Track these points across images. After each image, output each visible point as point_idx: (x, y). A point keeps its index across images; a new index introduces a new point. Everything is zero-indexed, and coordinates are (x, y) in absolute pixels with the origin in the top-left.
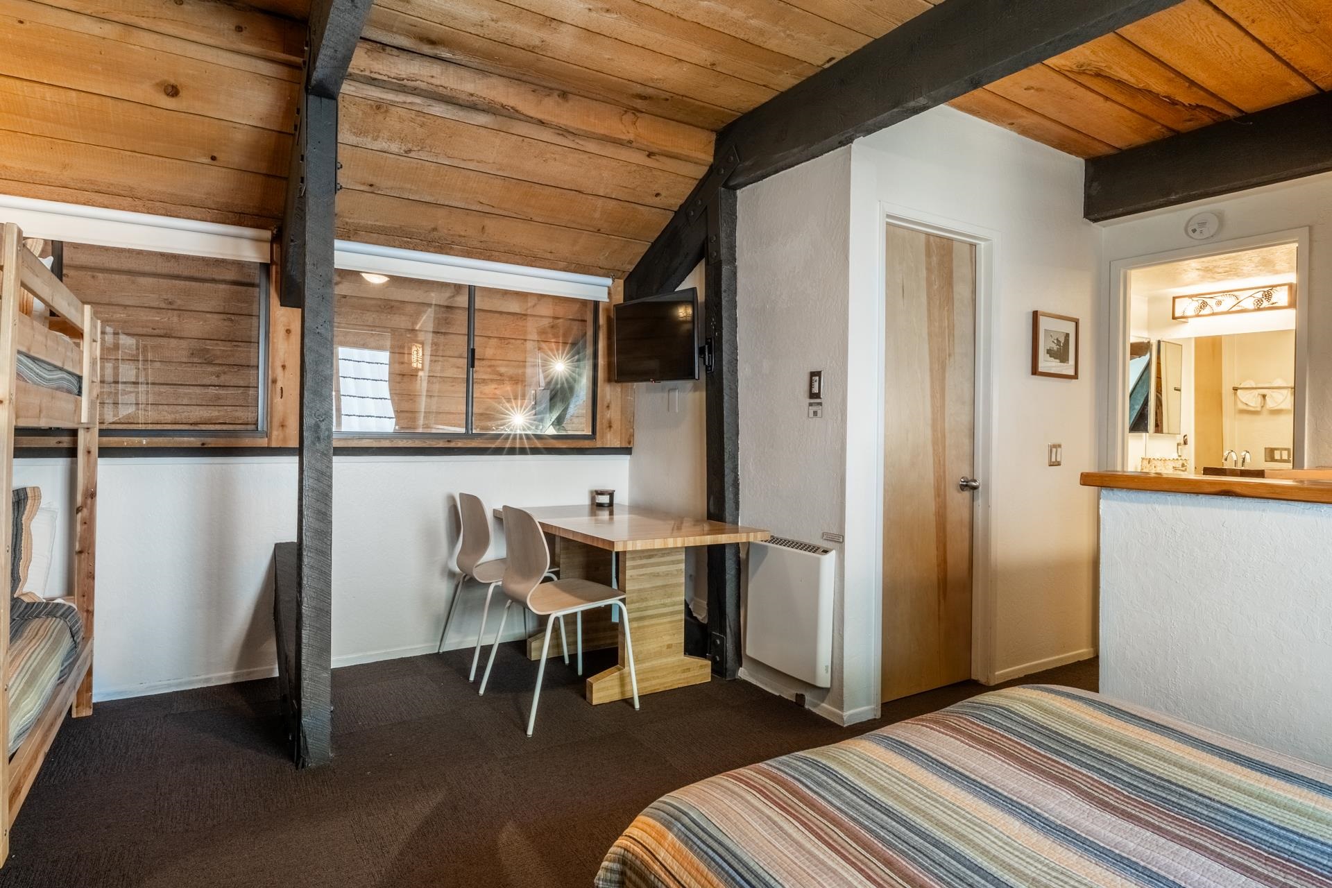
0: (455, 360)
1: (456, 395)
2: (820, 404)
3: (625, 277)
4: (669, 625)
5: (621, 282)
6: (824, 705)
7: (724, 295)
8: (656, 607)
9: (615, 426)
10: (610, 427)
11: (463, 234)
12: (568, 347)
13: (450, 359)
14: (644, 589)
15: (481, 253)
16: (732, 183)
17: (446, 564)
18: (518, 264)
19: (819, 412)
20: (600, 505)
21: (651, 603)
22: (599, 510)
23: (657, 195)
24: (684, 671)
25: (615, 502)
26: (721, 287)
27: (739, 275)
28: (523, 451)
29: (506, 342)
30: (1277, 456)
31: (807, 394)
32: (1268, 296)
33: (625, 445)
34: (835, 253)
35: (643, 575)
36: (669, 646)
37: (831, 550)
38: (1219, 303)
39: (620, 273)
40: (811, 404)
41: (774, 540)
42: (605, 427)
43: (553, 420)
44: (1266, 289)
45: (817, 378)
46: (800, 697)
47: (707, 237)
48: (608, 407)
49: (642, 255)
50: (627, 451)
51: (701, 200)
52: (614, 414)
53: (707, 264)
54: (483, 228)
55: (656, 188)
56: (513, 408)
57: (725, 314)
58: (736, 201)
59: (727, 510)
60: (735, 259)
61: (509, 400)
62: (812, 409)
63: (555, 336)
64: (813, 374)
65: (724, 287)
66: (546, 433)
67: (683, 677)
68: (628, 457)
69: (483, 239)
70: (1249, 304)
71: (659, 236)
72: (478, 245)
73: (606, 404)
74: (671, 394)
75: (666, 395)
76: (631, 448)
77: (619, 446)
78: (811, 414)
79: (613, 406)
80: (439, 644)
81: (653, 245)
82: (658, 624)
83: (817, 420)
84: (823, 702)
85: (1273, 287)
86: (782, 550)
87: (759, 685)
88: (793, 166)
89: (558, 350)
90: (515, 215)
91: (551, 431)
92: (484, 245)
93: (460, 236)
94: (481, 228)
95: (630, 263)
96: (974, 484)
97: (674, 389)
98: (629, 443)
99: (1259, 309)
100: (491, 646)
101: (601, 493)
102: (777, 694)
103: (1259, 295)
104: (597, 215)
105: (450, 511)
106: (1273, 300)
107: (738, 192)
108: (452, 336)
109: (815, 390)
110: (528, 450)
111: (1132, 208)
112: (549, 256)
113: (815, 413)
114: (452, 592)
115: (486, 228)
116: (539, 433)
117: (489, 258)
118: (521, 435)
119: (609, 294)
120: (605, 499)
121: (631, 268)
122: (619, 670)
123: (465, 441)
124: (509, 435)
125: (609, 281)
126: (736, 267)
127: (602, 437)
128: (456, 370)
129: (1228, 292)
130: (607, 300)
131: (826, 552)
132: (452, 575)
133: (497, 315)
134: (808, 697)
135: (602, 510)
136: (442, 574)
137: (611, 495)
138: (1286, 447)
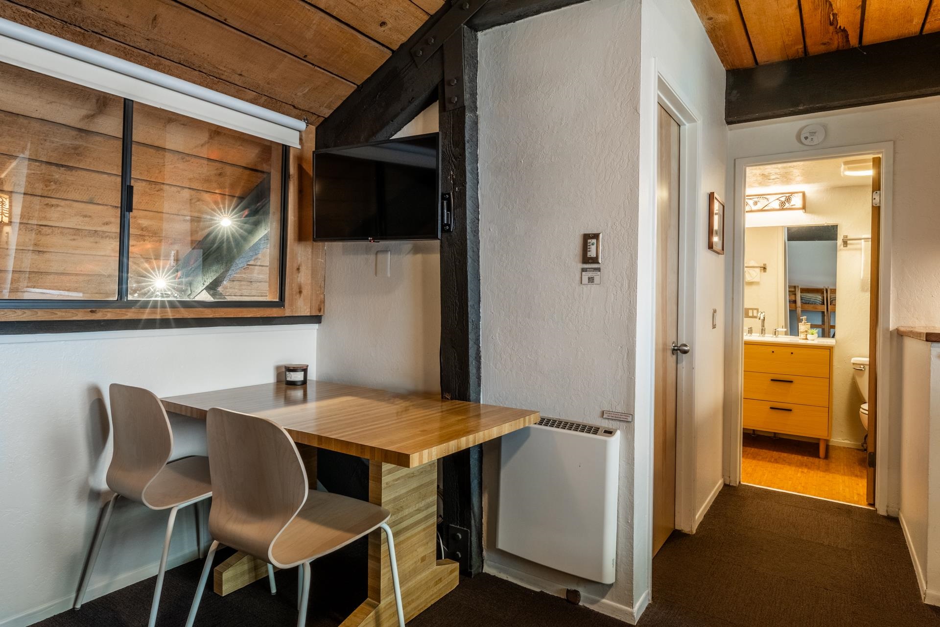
0: (82, 205)
1: (77, 252)
2: (599, 270)
3: (318, 124)
4: (423, 533)
5: (313, 128)
6: (604, 601)
7: (467, 145)
8: (411, 515)
9: (304, 292)
10: (300, 292)
11: (122, 20)
12: (235, 200)
13: (75, 204)
14: (399, 496)
15: (144, 58)
16: (477, 21)
17: (86, 482)
18: (194, 82)
19: (597, 279)
20: (292, 384)
21: (406, 512)
22: (290, 389)
23: (383, 24)
24: (436, 583)
25: (308, 378)
26: (464, 136)
27: (480, 126)
28: (165, 323)
29: (158, 187)
30: (751, 314)
31: (579, 258)
32: (788, 199)
33: (315, 313)
34: (619, 104)
35: (398, 479)
36: (423, 559)
37: (616, 430)
38: (756, 203)
39: (314, 117)
40: (583, 270)
41: (544, 422)
42: (294, 293)
43: (207, 284)
44: (788, 195)
45: (594, 241)
46: (573, 595)
47: (443, 80)
48: (298, 269)
49: (344, 99)
50: (316, 319)
51: (435, 38)
52: (304, 278)
53: (442, 109)
54: (155, 19)
55: (385, 14)
56: (153, 269)
57: (468, 168)
58: (477, 44)
59: (471, 388)
60: (476, 108)
61: (148, 259)
62: (586, 276)
63: (221, 186)
64: (586, 237)
65: (467, 138)
66: (197, 299)
67: (436, 590)
68: (316, 326)
69: (151, 36)
70: (776, 205)
71: (369, 79)
72: (143, 45)
73: (295, 266)
74: (380, 256)
75: (372, 257)
76: (321, 316)
77: (308, 314)
78: (585, 280)
79: (303, 269)
80: (74, 595)
81: (360, 88)
82: (412, 536)
83: (593, 288)
84: (603, 597)
85: (792, 193)
86: (551, 431)
87: (511, 579)
88: (560, 7)
89: (224, 204)
90: (204, 10)
91: (205, 297)
92: (151, 47)
93: (117, 23)
94: (152, 18)
95: (328, 107)
96: (686, 348)
97: (385, 251)
98: (320, 310)
99: (783, 209)
100: (154, 579)
101: (294, 370)
102: (538, 590)
103: (783, 199)
104: (309, 35)
105: (92, 409)
106: (792, 203)
107: (480, 35)
108: (84, 173)
109: (592, 253)
110: (172, 322)
111: (762, 115)
112: (236, 79)
113: (591, 280)
114: (94, 520)
115: (160, 20)
116: (186, 299)
117: (156, 67)
118: (163, 302)
119: (301, 139)
120: (298, 377)
121: (327, 113)
122: (374, 607)
123: (118, 310)
124: (148, 302)
125: (302, 125)
126: (477, 117)
127: (291, 305)
128: (81, 219)
129: (762, 195)
130: (299, 147)
131: (609, 432)
132: (94, 495)
133: (152, 150)
134: (583, 592)
135: (295, 389)
136: (80, 497)
137: (305, 370)
138: (756, 308)
